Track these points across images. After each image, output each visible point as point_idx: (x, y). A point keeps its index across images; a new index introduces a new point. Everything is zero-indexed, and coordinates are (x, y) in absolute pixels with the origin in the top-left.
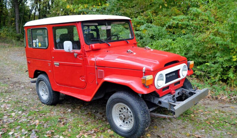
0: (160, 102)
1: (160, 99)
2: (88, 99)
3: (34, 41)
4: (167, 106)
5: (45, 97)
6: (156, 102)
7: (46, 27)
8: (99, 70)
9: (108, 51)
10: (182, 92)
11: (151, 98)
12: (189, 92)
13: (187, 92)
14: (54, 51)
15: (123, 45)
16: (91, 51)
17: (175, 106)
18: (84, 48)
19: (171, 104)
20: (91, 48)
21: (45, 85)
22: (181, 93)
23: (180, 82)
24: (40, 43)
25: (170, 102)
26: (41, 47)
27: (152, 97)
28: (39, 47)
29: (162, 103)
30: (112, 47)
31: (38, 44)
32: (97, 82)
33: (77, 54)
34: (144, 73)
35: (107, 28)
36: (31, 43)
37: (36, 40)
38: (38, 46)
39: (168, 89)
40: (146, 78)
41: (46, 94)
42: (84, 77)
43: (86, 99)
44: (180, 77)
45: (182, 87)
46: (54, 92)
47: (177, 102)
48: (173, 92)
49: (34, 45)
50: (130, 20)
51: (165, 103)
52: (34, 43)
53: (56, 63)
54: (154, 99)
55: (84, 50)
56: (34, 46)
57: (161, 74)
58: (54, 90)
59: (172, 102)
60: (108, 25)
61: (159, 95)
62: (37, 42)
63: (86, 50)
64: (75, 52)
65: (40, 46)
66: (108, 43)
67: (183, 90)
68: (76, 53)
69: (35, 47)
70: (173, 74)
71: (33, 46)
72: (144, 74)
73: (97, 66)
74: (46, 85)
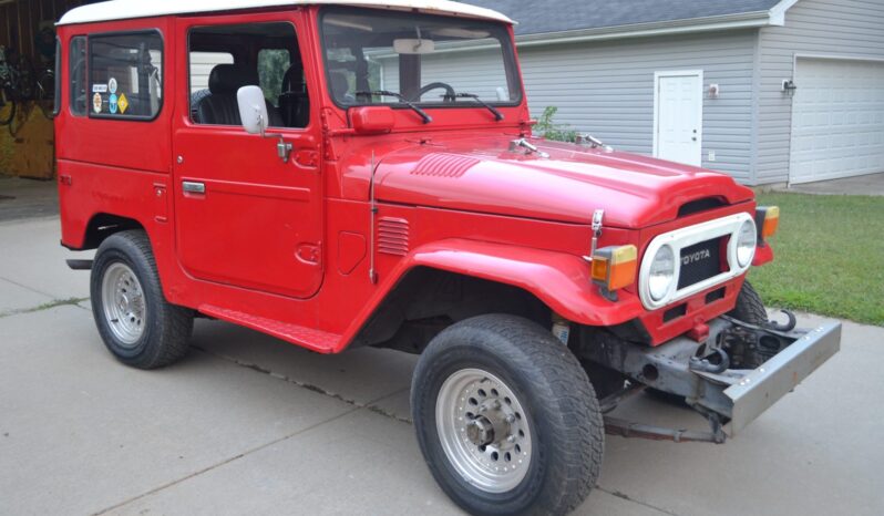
0: (652, 370)
1: (652, 357)
2: (327, 343)
3: (98, 88)
4: (683, 389)
5: (127, 330)
6: (634, 366)
7: (158, 30)
8: (386, 218)
9: (423, 142)
10: (732, 335)
11: (612, 352)
12: (762, 334)
13: (753, 336)
14: (185, 131)
15: (480, 127)
16: (352, 135)
17: (726, 386)
18: (323, 119)
19: (701, 378)
20: (352, 125)
21: (132, 279)
22: (729, 338)
23: (727, 291)
24: (123, 96)
25: (701, 369)
26: (126, 112)
27: (617, 347)
28: (118, 112)
29: (660, 373)
30: (437, 129)
31: (113, 100)
32: (371, 271)
33: (290, 146)
34: (598, 234)
35: (417, 47)
36: (84, 97)
37: (106, 82)
38: (113, 111)
39: (681, 318)
40: (610, 255)
41: (133, 319)
42: (313, 248)
43: (320, 343)
44: (728, 270)
45: (732, 314)
46: (170, 308)
47: (729, 371)
48: (700, 328)
49: (95, 105)
50: (509, 25)
51: (674, 373)
52: (97, 97)
53: (193, 185)
54: (624, 356)
55: (325, 128)
56: (97, 109)
57: (665, 245)
58: (174, 302)
59: (708, 371)
60: (422, 38)
61: (650, 339)
62: (113, 90)
63: (335, 131)
64: (284, 135)
65: (123, 109)
66: (421, 111)
67: (738, 325)
68: (286, 140)
69: (102, 112)
70: (702, 252)
71: (91, 108)
72: (594, 239)
73: (379, 201)
74: (135, 278)
